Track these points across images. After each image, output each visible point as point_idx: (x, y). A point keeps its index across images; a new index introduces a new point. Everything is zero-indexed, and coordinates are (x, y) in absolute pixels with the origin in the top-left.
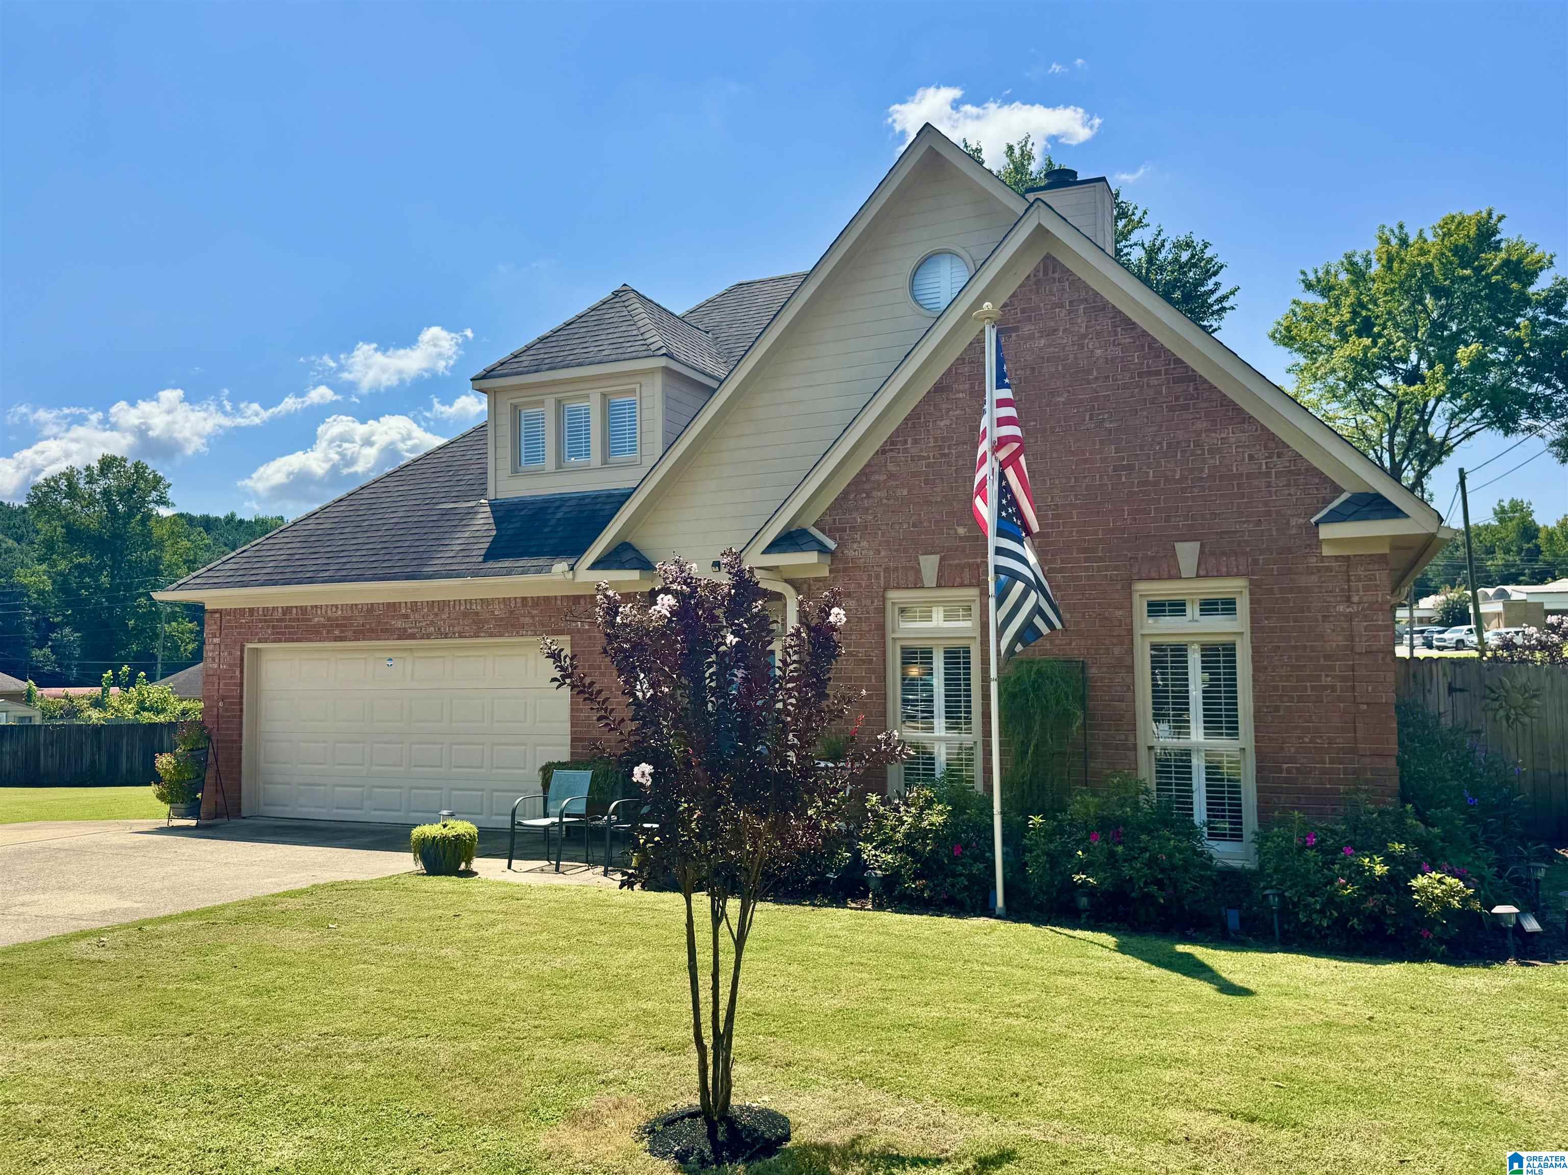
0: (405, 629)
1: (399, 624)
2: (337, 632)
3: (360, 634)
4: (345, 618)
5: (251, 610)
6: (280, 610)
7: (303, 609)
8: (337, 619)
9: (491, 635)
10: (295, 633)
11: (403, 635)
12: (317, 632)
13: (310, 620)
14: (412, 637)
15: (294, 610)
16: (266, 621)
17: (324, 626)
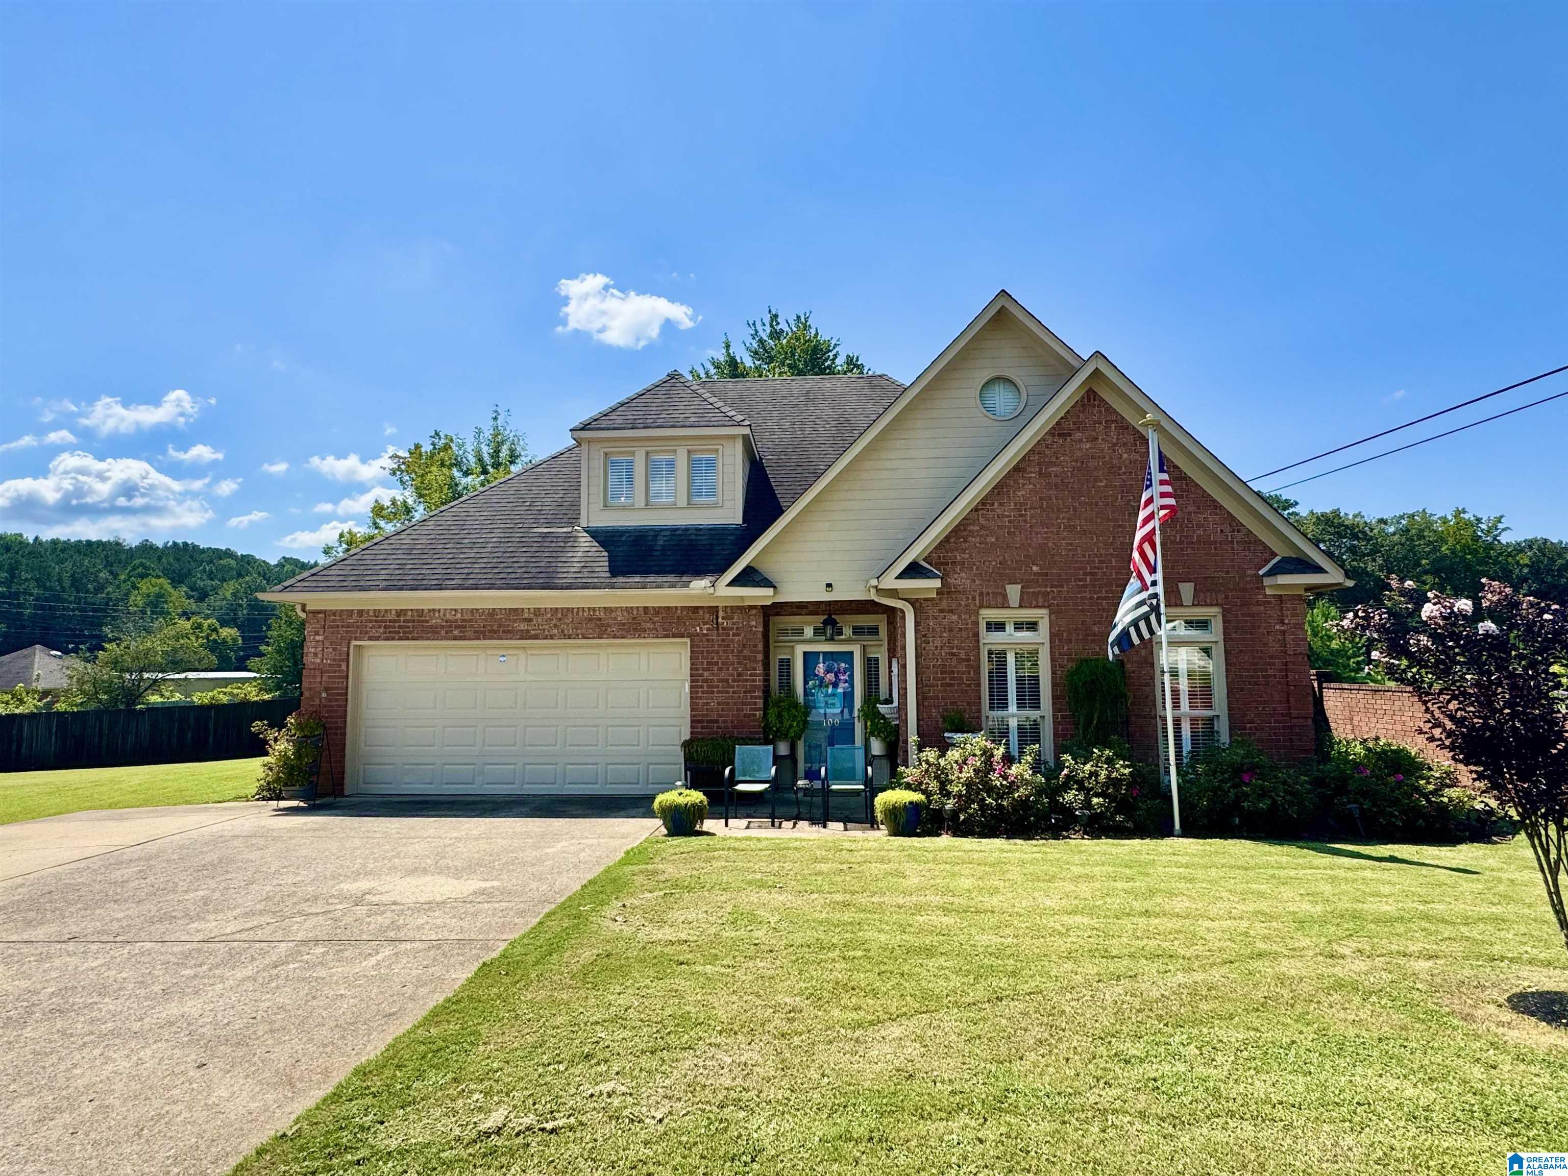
0: (528, 631)
1: (523, 626)
2: (456, 632)
3: (480, 635)
4: (464, 620)
5: (360, 612)
6: (393, 612)
7: (420, 612)
8: (456, 621)
9: (615, 637)
10: (410, 633)
11: (525, 635)
12: (435, 632)
13: (427, 621)
14: (536, 637)
15: (410, 613)
16: (376, 621)
17: (442, 627)
